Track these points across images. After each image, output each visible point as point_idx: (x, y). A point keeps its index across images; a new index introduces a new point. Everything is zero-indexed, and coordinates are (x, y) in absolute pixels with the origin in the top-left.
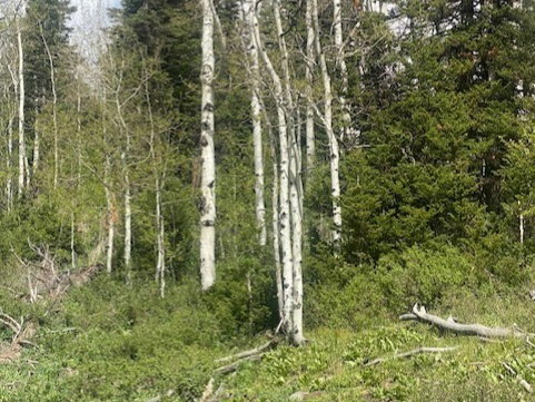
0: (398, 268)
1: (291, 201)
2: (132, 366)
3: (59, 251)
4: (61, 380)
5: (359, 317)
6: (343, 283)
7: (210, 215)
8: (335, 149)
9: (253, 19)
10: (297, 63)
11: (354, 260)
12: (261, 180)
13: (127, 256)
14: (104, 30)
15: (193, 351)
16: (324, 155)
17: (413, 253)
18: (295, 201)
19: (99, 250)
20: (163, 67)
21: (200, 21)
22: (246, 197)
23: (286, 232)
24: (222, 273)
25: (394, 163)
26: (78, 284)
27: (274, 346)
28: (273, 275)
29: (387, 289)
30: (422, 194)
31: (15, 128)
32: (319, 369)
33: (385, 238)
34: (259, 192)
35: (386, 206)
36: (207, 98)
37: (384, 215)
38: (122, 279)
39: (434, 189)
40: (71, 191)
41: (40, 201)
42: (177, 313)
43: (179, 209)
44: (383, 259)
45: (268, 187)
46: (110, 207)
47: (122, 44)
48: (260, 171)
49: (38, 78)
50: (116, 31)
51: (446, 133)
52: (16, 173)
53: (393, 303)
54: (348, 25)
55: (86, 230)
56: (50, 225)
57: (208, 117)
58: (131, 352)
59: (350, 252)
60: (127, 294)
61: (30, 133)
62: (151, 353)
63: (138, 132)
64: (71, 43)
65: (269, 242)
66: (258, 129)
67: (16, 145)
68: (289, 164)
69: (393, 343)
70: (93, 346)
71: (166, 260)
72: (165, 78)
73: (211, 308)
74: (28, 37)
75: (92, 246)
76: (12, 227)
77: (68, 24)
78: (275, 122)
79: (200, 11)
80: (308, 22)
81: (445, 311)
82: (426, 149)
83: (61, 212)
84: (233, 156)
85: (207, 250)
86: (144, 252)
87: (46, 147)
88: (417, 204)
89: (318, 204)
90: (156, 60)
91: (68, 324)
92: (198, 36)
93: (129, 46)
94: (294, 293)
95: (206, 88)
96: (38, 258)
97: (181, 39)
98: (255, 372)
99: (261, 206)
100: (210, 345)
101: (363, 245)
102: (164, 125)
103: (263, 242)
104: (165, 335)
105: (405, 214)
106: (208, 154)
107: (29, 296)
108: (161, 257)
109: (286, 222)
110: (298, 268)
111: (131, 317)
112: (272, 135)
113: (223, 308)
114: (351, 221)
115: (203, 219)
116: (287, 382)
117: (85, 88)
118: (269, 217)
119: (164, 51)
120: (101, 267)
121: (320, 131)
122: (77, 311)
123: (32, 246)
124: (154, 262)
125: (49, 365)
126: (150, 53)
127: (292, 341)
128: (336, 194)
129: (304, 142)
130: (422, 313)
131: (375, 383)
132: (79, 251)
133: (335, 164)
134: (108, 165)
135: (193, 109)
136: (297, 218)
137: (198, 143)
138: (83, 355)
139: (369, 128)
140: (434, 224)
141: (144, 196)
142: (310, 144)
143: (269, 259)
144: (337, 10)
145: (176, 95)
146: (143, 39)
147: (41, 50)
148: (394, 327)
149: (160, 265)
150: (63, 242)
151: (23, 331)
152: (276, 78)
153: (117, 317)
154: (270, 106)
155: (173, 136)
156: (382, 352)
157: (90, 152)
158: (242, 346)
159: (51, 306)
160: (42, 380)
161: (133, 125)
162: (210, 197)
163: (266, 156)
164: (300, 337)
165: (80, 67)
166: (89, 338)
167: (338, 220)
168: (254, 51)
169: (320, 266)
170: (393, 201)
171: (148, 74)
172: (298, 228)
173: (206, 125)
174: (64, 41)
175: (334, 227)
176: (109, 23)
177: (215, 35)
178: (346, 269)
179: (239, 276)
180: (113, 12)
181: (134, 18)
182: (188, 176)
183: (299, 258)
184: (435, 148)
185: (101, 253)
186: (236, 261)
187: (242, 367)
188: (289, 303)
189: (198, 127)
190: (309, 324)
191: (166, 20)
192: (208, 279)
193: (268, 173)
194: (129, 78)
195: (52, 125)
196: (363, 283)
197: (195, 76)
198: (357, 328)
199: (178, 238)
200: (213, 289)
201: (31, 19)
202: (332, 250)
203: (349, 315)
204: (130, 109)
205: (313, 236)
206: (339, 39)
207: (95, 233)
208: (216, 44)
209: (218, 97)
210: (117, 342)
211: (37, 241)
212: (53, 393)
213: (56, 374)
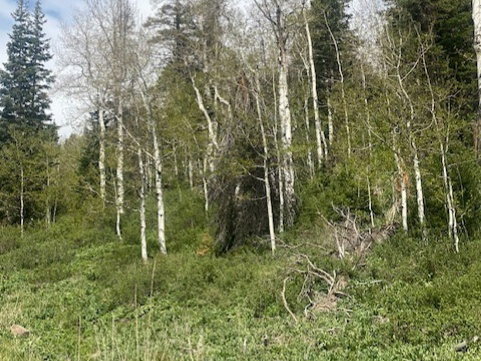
2: (436, 315)
3: (358, 213)
4: (374, 327)
13: (421, 215)
14: (380, 14)
19: (394, 210)
20: (437, 41)
26: (379, 241)
31: (311, 107)
38: (418, 236)
40: (365, 158)
41: (338, 169)
46: (401, 171)
49: (326, 61)
50: (391, 12)
52: (316, 146)
55: (380, 193)
56: (349, 190)
58: (433, 301)
60: (423, 248)
61: (323, 111)
62: (453, 303)
63: (421, 101)
64: (352, 27)
67: (312, 122)
70: (399, 297)
71: (457, 217)
72: (440, 50)
74: (314, 26)
75: (388, 206)
76: (316, 193)
77: (347, 11)
83: (357, 178)
86: (436, 211)
87: (339, 122)
90: (430, 35)
91: (375, 277)
93: (404, 25)
96: (341, 219)
97: (451, 14)
102: (443, 94)
104: (465, 286)
107: (338, 253)
108: (452, 216)
111: (430, 270)
117: (367, 67)
119: (437, 26)
120: (398, 225)
122: (380, 264)
123: (335, 208)
124: (446, 221)
125: (362, 314)
126: (424, 29)
132: (378, 212)
134: (394, 134)
138: (391, 305)
141: (430, 160)
145: (452, 66)
146: (416, 18)
147: (326, 37)
149: (452, 222)
150: (361, 204)
151: (336, 283)
153: (418, 270)
155: (452, 103)
157: (378, 124)
159: (357, 262)
160: (358, 328)
161: (415, 96)
165: (360, 49)
166: (394, 288)
171: (425, 48)
174: (345, 26)
176: (384, 7)
182: (469, 139)
185: (397, 212)
194: (408, 58)
195: (344, 102)
197: (469, 46)
199: (466, 196)
201: (315, 10)
204: (411, 81)
207: (389, 196)
210: (420, 293)
211: (340, 204)
212: (369, 338)
213: (369, 322)
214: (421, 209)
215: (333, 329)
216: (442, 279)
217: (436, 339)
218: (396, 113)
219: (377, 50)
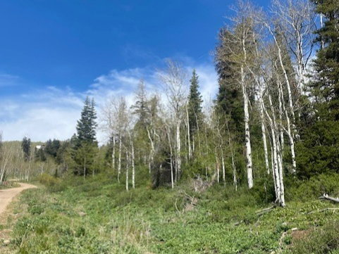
0: (317, 181)
1: (278, 160)
2: (229, 213)
3: (202, 176)
4: (207, 216)
5: (304, 198)
6: (298, 187)
7: (250, 164)
8: (292, 142)
9: (261, 100)
10: (277, 113)
11: (301, 179)
12: (266, 152)
13: (224, 177)
14: (212, 107)
15: (248, 208)
16: (288, 143)
17: (322, 176)
18: (279, 160)
19: (215, 175)
20: (232, 117)
21: (244, 103)
22: (262, 158)
23: (277, 170)
24: (255, 183)
25: (313, 146)
26: (209, 186)
27: (275, 207)
28: (273, 184)
29: (313, 188)
30: (324, 156)
31: (187, 139)
32: (291, 215)
33: (312, 171)
34: (266, 157)
35: (311, 160)
36: (247, 127)
37: (311, 164)
38: (222, 185)
39: (328, 154)
40: (205, 157)
41: (196, 160)
42: (241, 196)
43: (240, 162)
44: (311, 178)
45: (269, 155)
46: (217, 162)
47: (218, 111)
48: (266, 149)
49: (193, 123)
50: (216, 106)
51: (332, 135)
52: (188, 152)
53: (316, 193)
54: (294, 101)
55: (210, 169)
56: (200, 168)
57: (248, 133)
58: (227, 208)
59: (299, 176)
60: (224, 189)
61: (191, 140)
62: (234, 209)
63: (225, 138)
64: (202, 111)
65: (271, 173)
66: (264, 136)
67: (188, 143)
68: (276, 147)
69: (318, 207)
70: (215, 206)
71: (237, 179)
72: (233, 121)
73: (253, 195)
74: (189, 110)
75: (213, 174)
76: (188, 168)
77: (201, 106)
78: (271, 134)
79: (243, 99)
80: (280, 100)
81: (335, 196)
82: (324, 141)
83: (203, 164)
84: (257, 145)
85: (250, 176)
86: (229, 176)
87: (196, 144)
88: (322, 159)
89: (287, 160)
90: (230, 115)
91: (207, 198)
92: (243, 107)
93: (221, 111)
94: (281, 190)
95: (246, 124)
96: (196, 178)
97: (237, 108)
98: (269, 216)
99: (267, 161)
100: (253, 206)
101: (303, 173)
102: (234, 136)
103: (269, 173)
104: (239, 203)
105: (318, 163)
106: (248, 145)
107: (195, 190)
108: (235, 178)
109: (277, 166)
110: (282, 182)
111: (227, 197)
112: (270, 138)
113: (257, 194)
114: (299, 166)
115: (248, 166)
116: (281, 219)
117: (208, 125)
118: (270, 165)
119: (232, 112)
120: (216, 181)
121: (286, 136)
122: (210, 194)
123: (194, 174)
124: (233, 179)
125: (203, 211)
126: (227, 113)
127: (281, 205)
128: (294, 156)
129: (280, 139)
130: (327, 196)
131: (312, 220)
132: (209, 175)
133: (292, 147)
134: (216, 149)
135: (243, 130)
136: (280, 165)
137: (244, 141)
138: (213, 209)
139: (304, 134)
140: (330, 166)
141: (228, 158)
142: (282, 140)
143: (271, 178)
144: (290, 95)
145: (237, 126)
146: (225, 109)
147: (193, 115)
148: (317, 201)
149: (235, 180)
150: (203, 173)
151: (194, 200)
152: (271, 120)
153: (222, 197)
154: (269, 128)
155: (236, 139)
156: (313, 210)
157: (210, 145)
158: (264, 207)
159: (201, 193)
160: (201, 217)
161: (223, 136)
162: (250, 159)
163: (268, 145)
164: (284, 204)
165: (205, 119)
166: (214, 203)
167: (295, 165)
168: (262, 111)
169: (289, 181)
170: (313, 158)
171: (227, 120)
172: (281, 168)
173: (247, 136)
174: (200, 111)
175: (293, 167)
176: (213, 105)
177: (249, 106)
178: (299, 181)
179: (262, 184)
180: (214, 101)
181: (222, 103)
182: (242, 152)
183: (282, 178)
184: (327, 140)
186: (259, 179)
187: (265, 214)
188: (279, 193)
189: (244, 136)
190: (286, 200)
191: (232, 103)
192: (251, 185)
193: (269, 150)
194: (222, 122)
195: (199, 137)
196: (305, 186)
197: (243, 120)
198: (303, 201)
199: (240, 172)
200: (253, 188)
201: (190, 105)
202: (293, 175)
203: (301, 197)
204: (222, 131)
205: (286, 171)
206: (291, 105)
207: (213, 170)
208: (249, 109)
209: (250, 126)
210: (223, 205)
211: (196, 173)
212: (205, 220)
213: (205, 214)
214: (224, 175)
215: (192, 217)
216: (231, 200)
217: (228, 221)
218: (217, 142)
219: (211, 120)
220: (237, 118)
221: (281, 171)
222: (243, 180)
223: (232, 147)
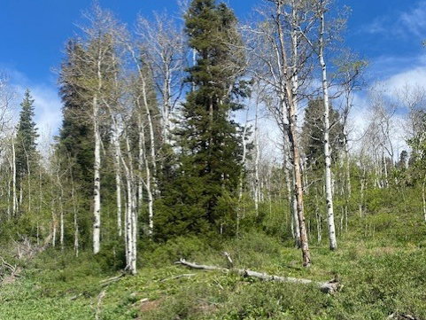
0: (174, 245)
1: (132, 218)
2: (64, 285)
3: (31, 238)
4: (33, 290)
5: (159, 263)
6: (153, 250)
7: (98, 224)
8: (151, 198)
9: (117, 144)
10: (136, 163)
11: (157, 241)
12: (120, 210)
13: (62, 240)
14: (52, 145)
15: (90, 278)
16: (146, 200)
17: (180, 239)
18: (134, 218)
19: (49, 237)
20: (78, 162)
21: (94, 143)
22: (114, 216)
23: (130, 230)
24: (102, 247)
25: (174, 204)
26: (41, 251)
27: (124, 275)
28: (124, 247)
29: (170, 253)
30: (185, 216)
31: (12, 186)
32: (142, 284)
33: (170, 233)
34: (119, 214)
35: (170, 221)
36: (97, 175)
37: (170, 224)
38: (59, 249)
39: (189, 214)
40: (37, 212)
41: (23, 216)
42: (84, 263)
43: (85, 221)
44: (169, 241)
45: (123, 213)
46: (54, 220)
47: (60, 152)
48: (119, 206)
49: (21, 164)
50: (57, 145)
51: (194, 192)
52: (12, 205)
53: (173, 258)
54: (157, 148)
55: (44, 229)
56: (27, 227)
57: (97, 184)
58: (63, 279)
59: (156, 238)
60: (61, 256)
61: (18, 188)
62: (72, 279)
63: (67, 188)
64: (37, 150)
65: (123, 234)
66: (119, 189)
67: (12, 193)
68: (132, 204)
69: (171, 273)
70: (47, 277)
71: (79, 241)
72: (79, 166)
73: (98, 261)
74: (17, 146)
75: (47, 235)
76: (11, 227)
77: (36, 142)
78: (126, 187)
79: (94, 139)
80: (140, 146)
81: (192, 261)
82: (187, 199)
83: (33, 222)
84: (108, 200)
85: (96, 238)
87: (25, 194)
88: (183, 220)
89: (143, 219)
90: (75, 159)
91: (36, 267)
92: (93, 149)
93: (63, 152)
94: (133, 255)
95: (97, 171)
96: (21, 241)
97: (86, 150)
98: (116, 286)
99: (119, 220)
100: (97, 275)
101: (161, 236)
102: (78, 186)
103: (120, 234)
104: (79, 272)
105: (178, 224)
106: (97, 198)
107: (18, 256)
108: (76, 241)
109: (130, 227)
110: (135, 245)
111: (63, 264)
112: (125, 192)
113: (103, 260)
114: (157, 227)
115: (95, 225)
116: (129, 289)
117: (43, 169)
118: (123, 224)
119: (78, 155)
120: (50, 244)
121: (145, 191)
122: (40, 262)
123: (19, 235)
124: (73, 242)
125: (28, 285)
126: (72, 156)
127: (131, 273)
128: (151, 216)
129: (137, 195)
130: (184, 261)
131: (164, 288)
132: (41, 237)
133: (151, 204)
134: (53, 202)
135: (91, 180)
136: (135, 225)
137: (93, 194)
138: (43, 280)
139: (164, 190)
140: (189, 227)
141: (69, 215)
142: (141, 196)
143: (123, 241)
144: (152, 142)
145: (83, 174)
146: (69, 150)
147: (23, 153)
148: (172, 267)
149: (76, 244)
150: (34, 234)
151: (16, 270)
152: (127, 169)
153: (57, 265)
154: (124, 179)
155: (82, 191)
156: (167, 277)
157: (45, 197)
158: (111, 276)
159: (28, 260)
160: (25, 291)
161: (64, 185)
162: (98, 216)
163: (122, 197)
164: (135, 272)
165: (41, 161)
166: (46, 273)
167: (151, 226)
168: (117, 157)
169: (144, 244)
170: (173, 218)
171: (71, 165)
172: (135, 229)
173: (96, 187)
174: (34, 149)
175: (150, 229)
176: (54, 143)
177: (101, 149)
178: (155, 245)
179: (110, 248)
180: (56, 138)
181: (65, 140)
182: (88, 208)
183: (135, 241)
184: (190, 198)
185: (50, 239)
186: (108, 242)
187: (111, 284)
188: (130, 258)
189: (93, 187)
190: (138, 266)
191: (80, 142)
192: (97, 249)
193: (123, 207)
194: (63, 166)
195: (29, 185)
196: (161, 250)
197: (92, 166)
198: (158, 268)
199: (84, 233)
200: (98, 254)
201: (19, 139)
202: (149, 237)
203: (155, 263)
204: (63, 179)
205: (141, 232)
206: (153, 154)
207: (47, 230)
208: (101, 154)
209: (102, 175)
210: (57, 275)
211: (22, 233)
212: (30, 295)
213: (30, 288)
214: (62, 237)
215: (11, 292)
216: (69, 268)
217: (62, 295)
218: (55, 192)
219: (48, 162)
220: (85, 162)
221: (135, 233)
222: (87, 243)
223: (76, 200)
